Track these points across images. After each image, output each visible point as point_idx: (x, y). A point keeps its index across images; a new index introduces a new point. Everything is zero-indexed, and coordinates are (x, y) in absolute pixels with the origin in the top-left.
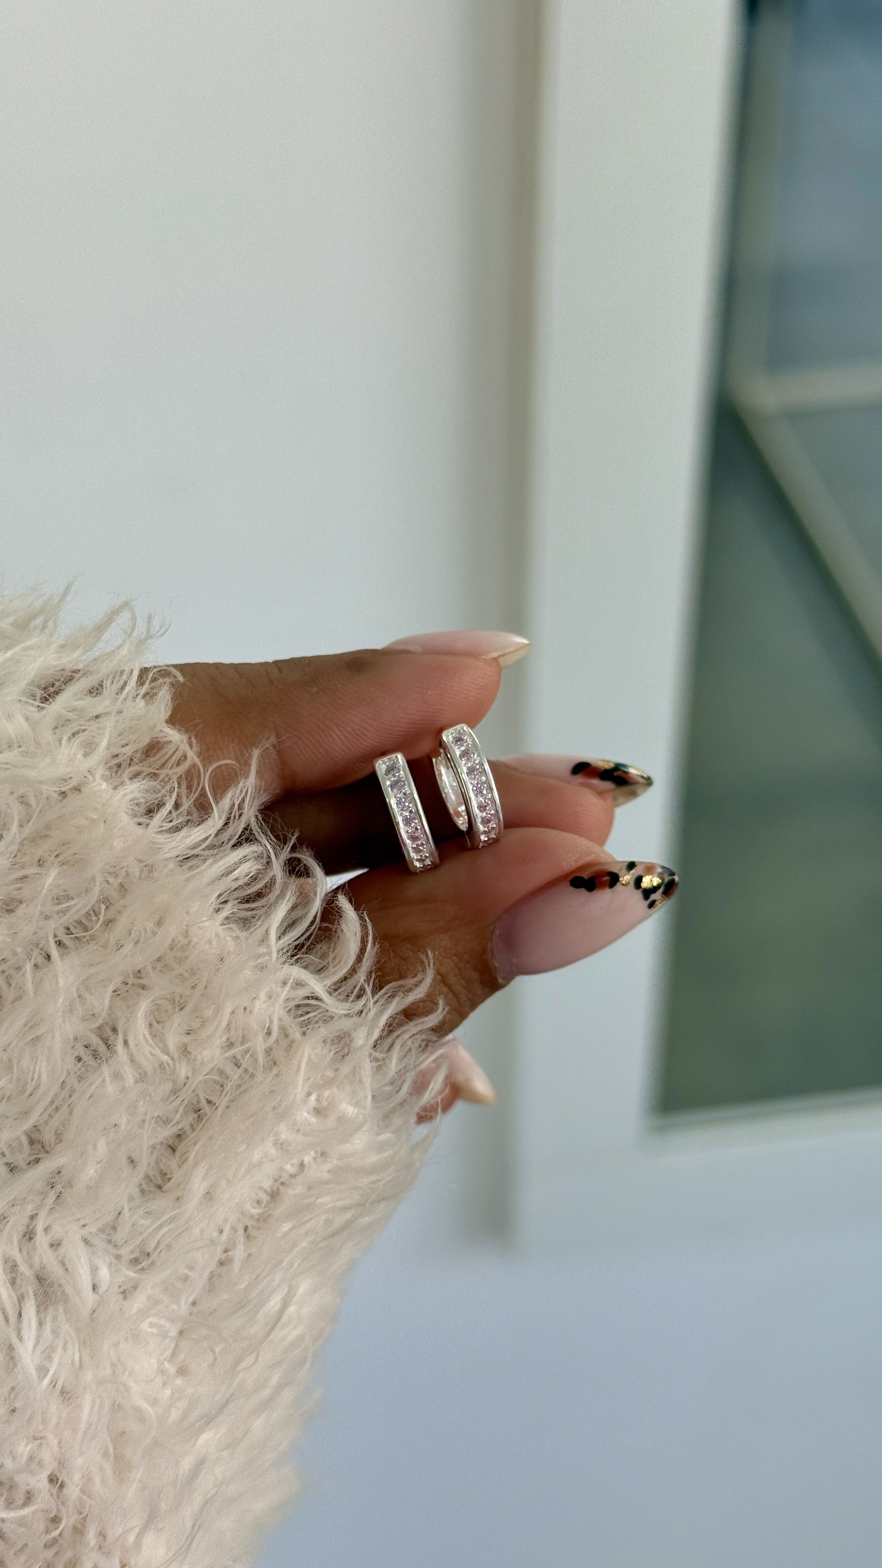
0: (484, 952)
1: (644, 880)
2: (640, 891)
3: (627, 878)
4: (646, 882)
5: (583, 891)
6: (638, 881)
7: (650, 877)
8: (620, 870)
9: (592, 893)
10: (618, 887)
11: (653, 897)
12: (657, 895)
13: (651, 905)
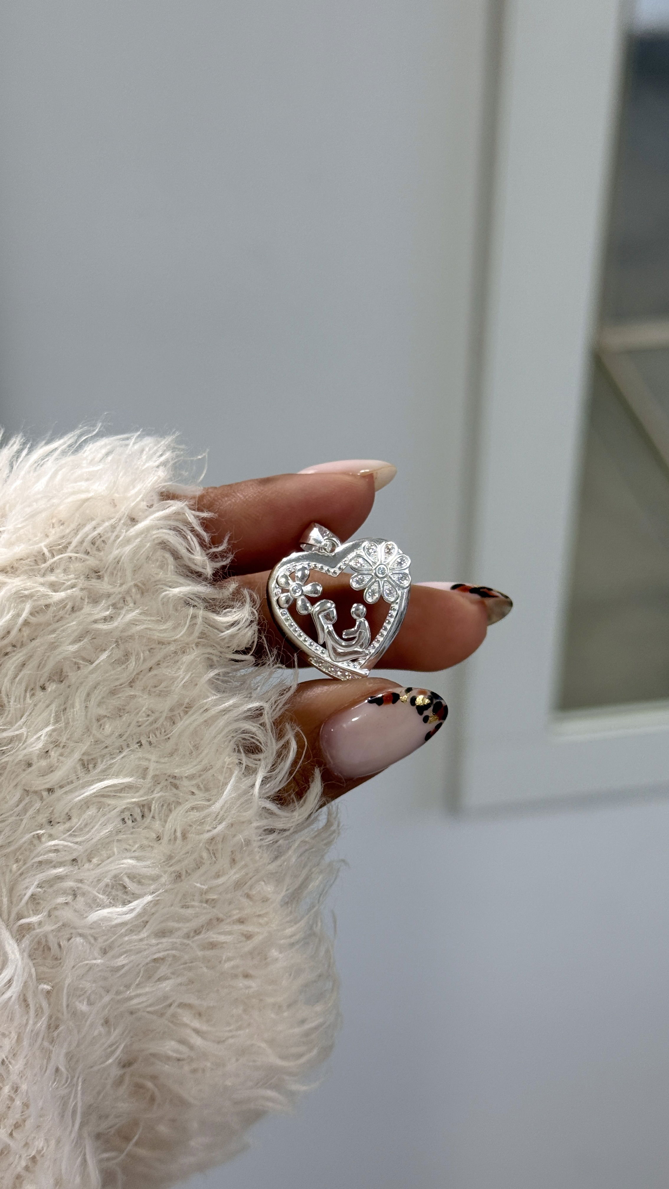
2: (415, 707)
4: (419, 701)
5: (377, 706)
7: (422, 698)
8: (400, 692)
10: (399, 702)
12: (429, 712)
13: (426, 719)
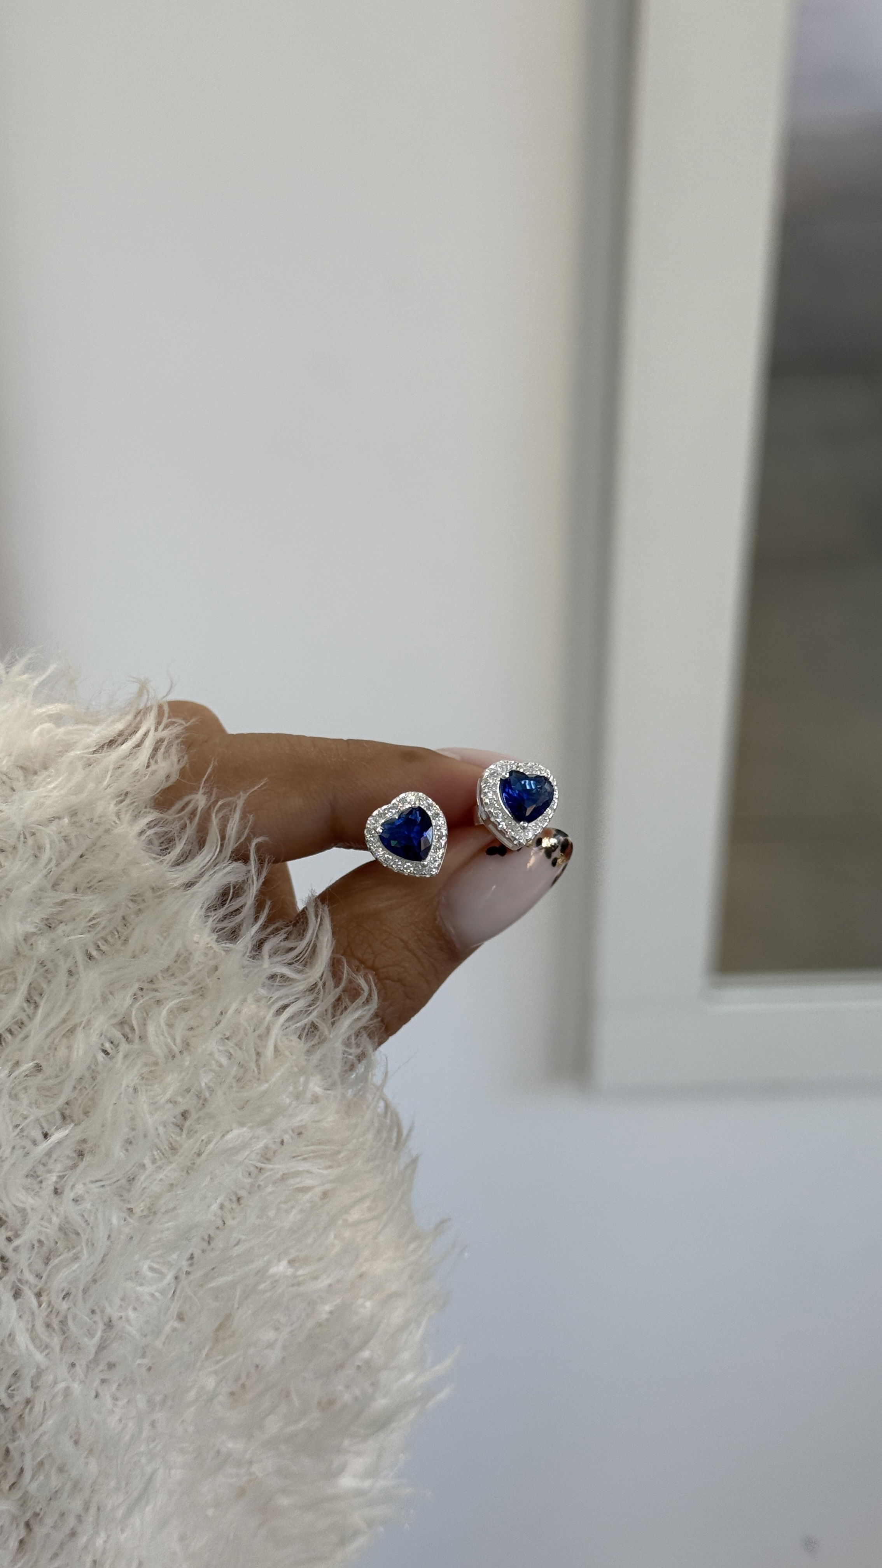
0: (435, 919)
5: (497, 856)
7: (548, 838)
9: (505, 856)
11: (554, 856)
12: (557, 854)
13: (554, 863)
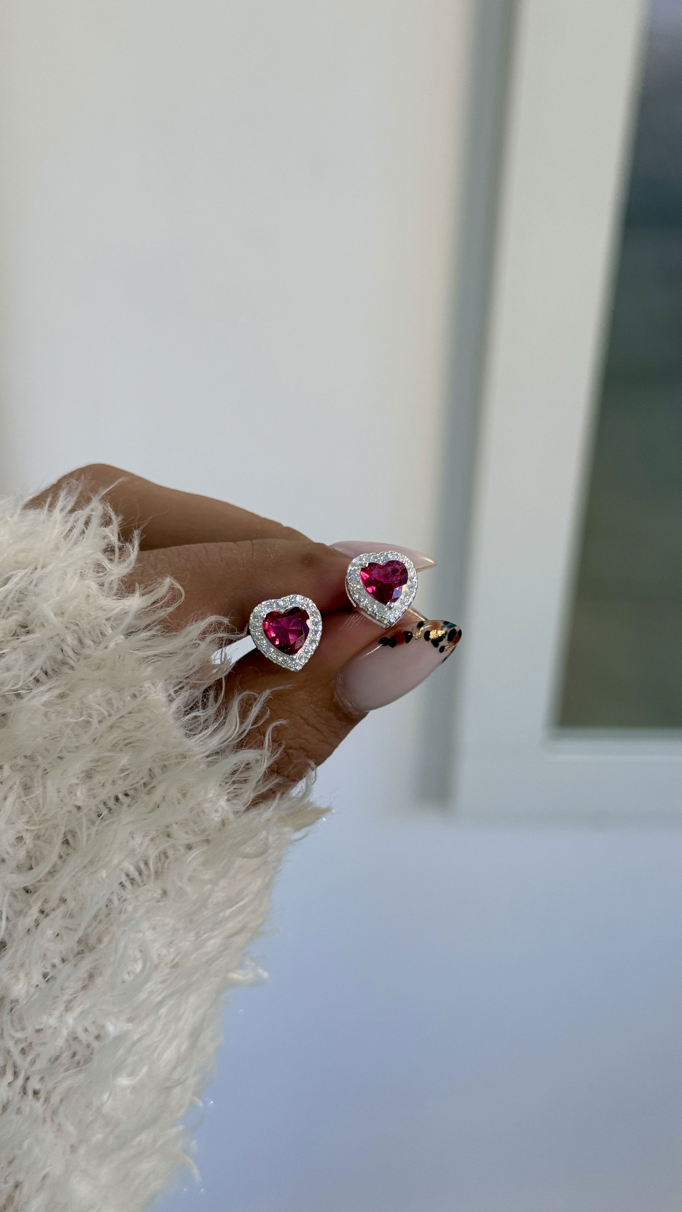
1: (431, 633)
2: (430, 641)
3: (419, 634)
4: (433, 635)
5: (388, 647)
6: (427, 635)
7: (436, 630)
8: (413, 629)
9: (395, 648)
10: (413, 641)
11: (441, 644)
